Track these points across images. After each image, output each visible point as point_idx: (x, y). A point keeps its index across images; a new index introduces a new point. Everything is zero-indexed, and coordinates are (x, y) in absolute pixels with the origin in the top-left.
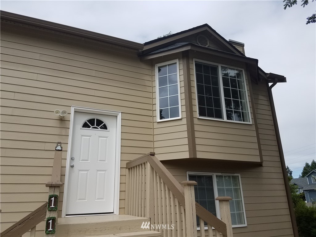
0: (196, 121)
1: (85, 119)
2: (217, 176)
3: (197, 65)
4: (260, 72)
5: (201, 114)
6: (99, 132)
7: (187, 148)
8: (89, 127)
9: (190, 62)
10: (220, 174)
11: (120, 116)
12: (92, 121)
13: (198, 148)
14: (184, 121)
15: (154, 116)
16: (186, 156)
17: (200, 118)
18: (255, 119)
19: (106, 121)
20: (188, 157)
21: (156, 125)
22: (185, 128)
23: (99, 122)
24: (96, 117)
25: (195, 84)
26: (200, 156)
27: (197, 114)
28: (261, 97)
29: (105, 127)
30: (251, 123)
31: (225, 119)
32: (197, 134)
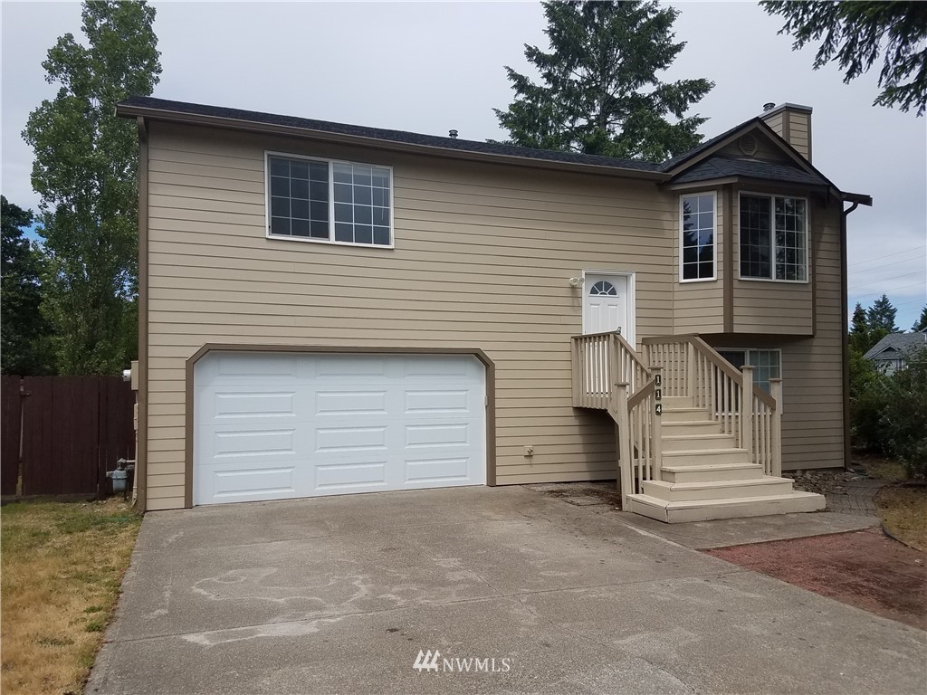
0: (736, 284)
1: (592, 284)
2: (751, 352)
3: (743, 199)
4: (832, 190)
5: (743, 274)
6: (608, 299)
7: (721, 320)
8: (597, 293)
9: (734, 196)
10: (755, 349)
11: (633, 278)
12: (599, 285)
13: (736, 320)
14: (721, 284)
15: (675, 275)
16: (720, 330)
17: (742, 279)
18: (813, 274)
19: (615, 284)
20: (723, 332)
21: (677, 287)
22: (721, 293)
23: (608, 286)
24: (604, 280)
25: (738, 230)
26: (737, 330)
27: (738, 275)
28: (826, 231)
29: (613, 292)
30: (807, 282)
31: (774, 279)
32: (736, 302)
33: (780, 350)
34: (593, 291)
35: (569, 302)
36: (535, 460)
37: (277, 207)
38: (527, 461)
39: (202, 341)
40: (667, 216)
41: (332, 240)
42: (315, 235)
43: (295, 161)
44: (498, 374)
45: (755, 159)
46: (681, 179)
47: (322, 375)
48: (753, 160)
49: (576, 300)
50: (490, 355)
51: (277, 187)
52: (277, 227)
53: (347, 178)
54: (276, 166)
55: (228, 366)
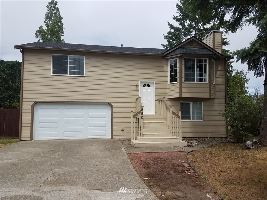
0: (183, 84)
1: (143, 84)
2: (192, 103)
7: (178, 94)
9: (182, 59)
10: (194, 102)
11: (155, 83)
12: (145, 85)
13: (183, 94)
14: (178, 84)
15: (167, 81)
16: (178, 96)
17: (185, 82)
18: (210, 80)
19: (150, 84)
21: (168, 85)
22: (178, 86)
23: (148, 85)
24: (147, 83)
26: (183, 96)
27: (183, 81)
28: (220, 67)
29: (149, 87)
30: (208, 82)
31: (196, 82)
32: (183, 89)
33: (203, 102)
34: (144, 86)
35: (135, 89)
36: (124, 132)
37: (55, 67)
38: (122, 132)
39: (35, 100)
40: (165, 66)
41: (68, 75)
42: (64, 74)
43: (59, 56)
44: (114, 109)
45: (194, 48)
46: (168, 55)
47: (66, 109)
48: (193, 48)
49: (137, 89)
50: (112, 104)
51: (55, 63)
52: (55, 72)
53: (73, 59)
54: (55, 58)
55: (42, 106)
